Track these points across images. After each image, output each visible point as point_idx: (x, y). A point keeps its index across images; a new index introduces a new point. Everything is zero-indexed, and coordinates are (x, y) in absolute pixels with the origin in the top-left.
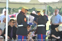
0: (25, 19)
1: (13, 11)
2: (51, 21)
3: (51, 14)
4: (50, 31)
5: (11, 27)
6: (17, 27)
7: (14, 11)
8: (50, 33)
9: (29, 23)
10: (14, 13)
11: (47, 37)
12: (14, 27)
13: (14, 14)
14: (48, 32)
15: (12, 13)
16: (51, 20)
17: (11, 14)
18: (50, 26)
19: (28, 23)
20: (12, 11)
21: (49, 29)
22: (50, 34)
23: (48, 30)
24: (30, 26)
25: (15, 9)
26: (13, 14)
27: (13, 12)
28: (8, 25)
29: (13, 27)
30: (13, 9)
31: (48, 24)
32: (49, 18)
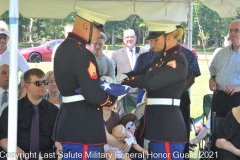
0: (92, 70)
1: (38, 31)
2: (213, 77)
3: (210, 43)
4: (208, 123)
5: (31, 105)
6: (58, 106)
7: (43, 33)
8: (209, 132)
9: (111, 85)
10: (44, 39)
11: (197, 149)
12: (45, 105)
13: (44, 44)
14: (198, 124)
15: (31, 41)
16: (214, 69)
17: (29, 46)
18: (206, 98)
19: (106, 86)
20: (33, 32)
21: (205, 114)
22: (208, 135)
23: (198, 119)
24: (114, 99)
25: (47, 20)
26: (36, 45)
27: (36, 36)
28: (20, 94)
29: (40, 105)
30: (37, 24)
31: (200, 90)
32: (204, 61)
